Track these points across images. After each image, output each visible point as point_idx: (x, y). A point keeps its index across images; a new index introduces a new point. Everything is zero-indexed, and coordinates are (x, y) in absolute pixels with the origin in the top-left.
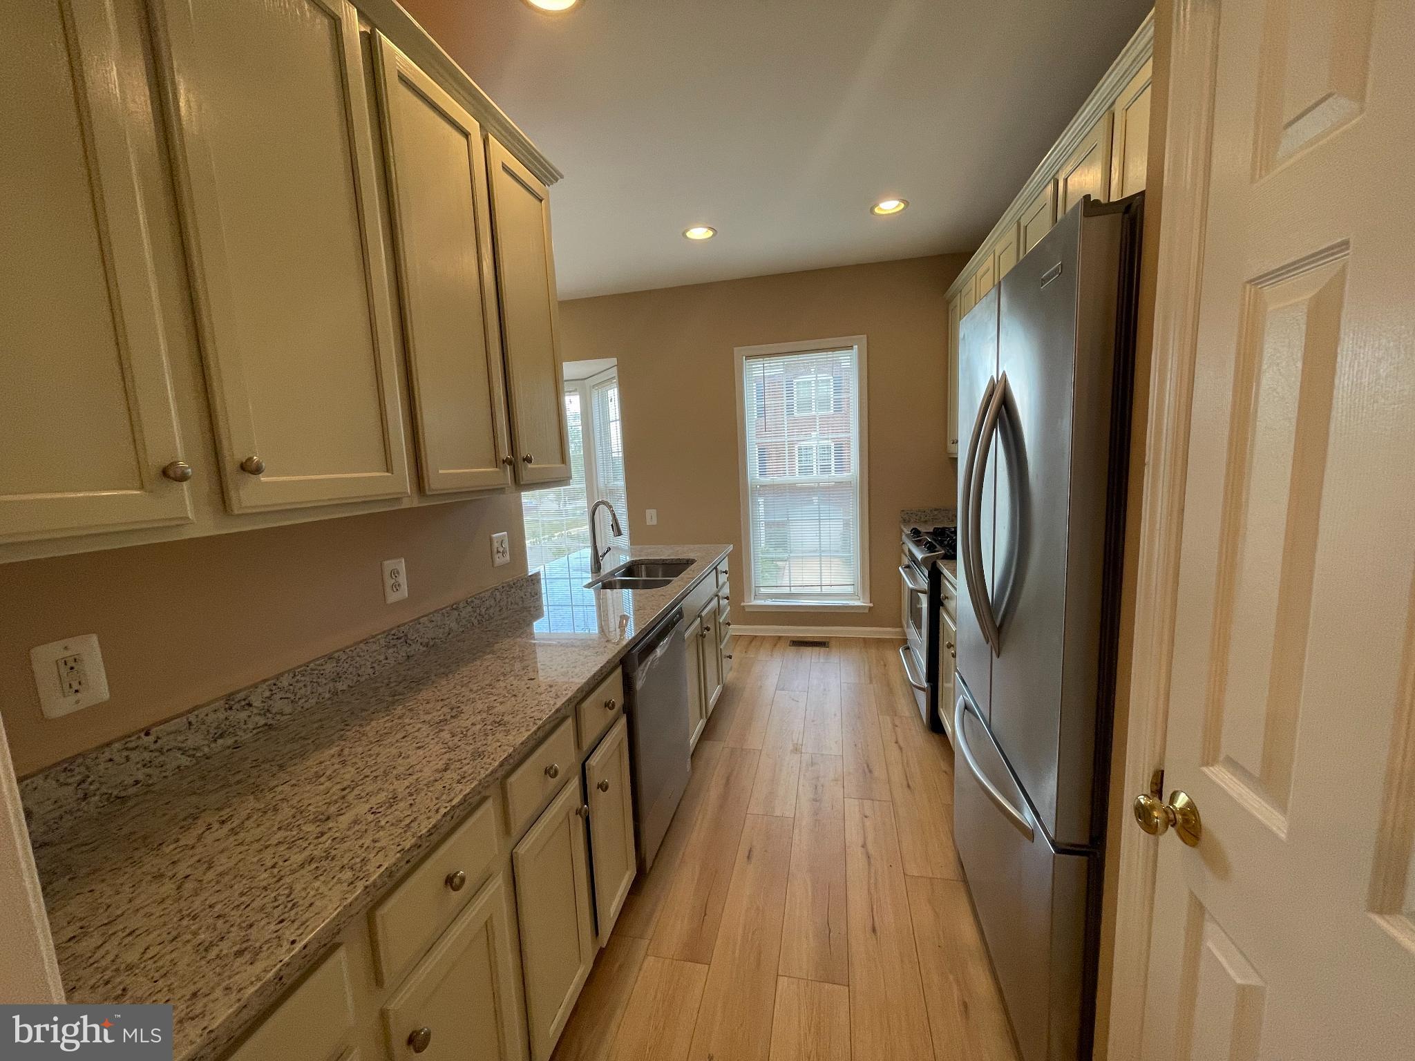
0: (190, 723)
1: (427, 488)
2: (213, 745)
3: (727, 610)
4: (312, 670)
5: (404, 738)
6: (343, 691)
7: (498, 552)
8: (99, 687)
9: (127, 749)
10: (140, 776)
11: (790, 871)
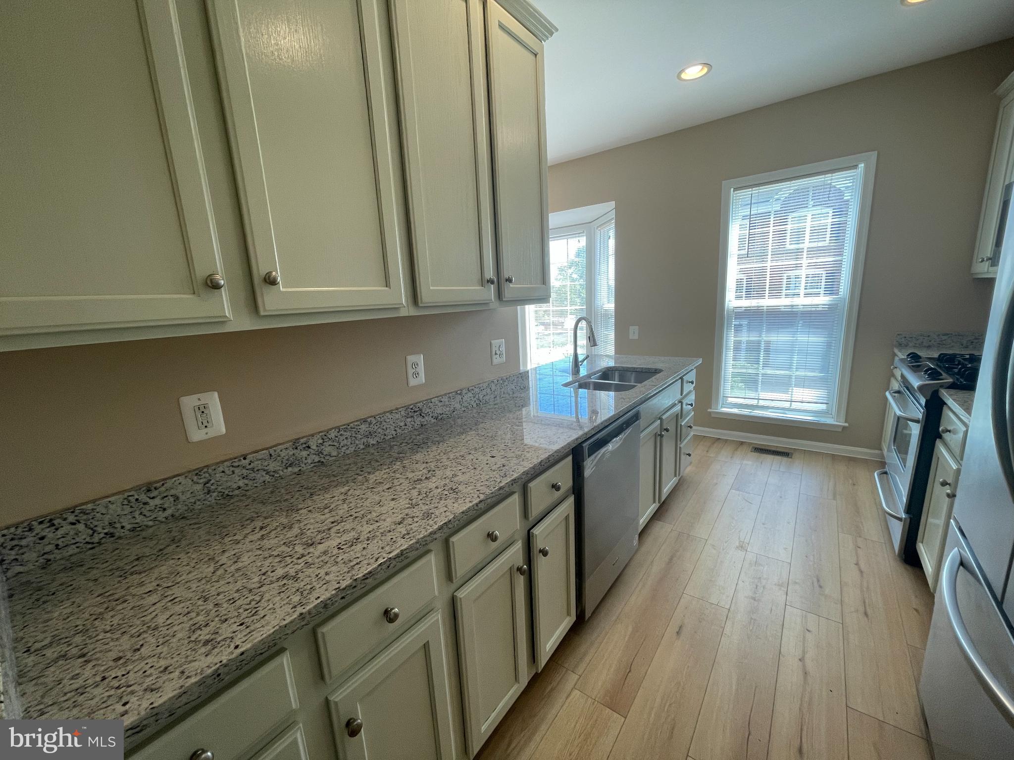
0: (271, 455)
1: (420, 301)
2: (285, 471)
3: (691, 415)
4: (351, 428)
5: (388, 489)
6: (373, 445)
7: (496, 354)
8: (219, 425)
9: (233, 466)
10: (241, 483)
11: (716, 660)
